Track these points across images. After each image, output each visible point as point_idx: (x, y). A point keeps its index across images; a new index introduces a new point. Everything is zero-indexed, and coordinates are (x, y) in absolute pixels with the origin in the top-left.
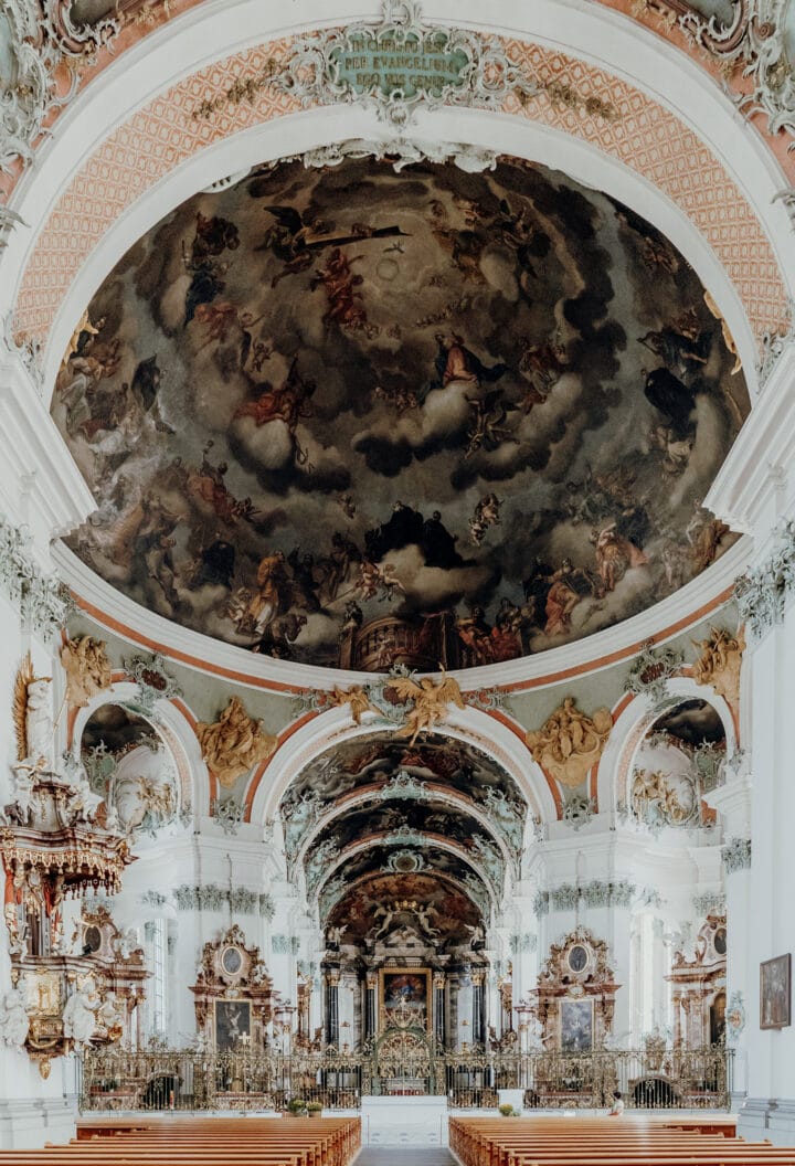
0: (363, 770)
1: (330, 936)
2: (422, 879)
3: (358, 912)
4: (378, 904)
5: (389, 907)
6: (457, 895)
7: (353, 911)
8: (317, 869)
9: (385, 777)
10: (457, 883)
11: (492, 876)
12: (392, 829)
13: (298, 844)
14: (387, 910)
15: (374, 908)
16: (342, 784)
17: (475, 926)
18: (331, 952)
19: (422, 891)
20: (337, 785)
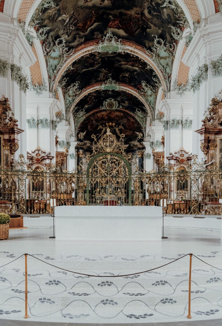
0: (89, 29)
1: (79, 136)
2: (117, 113)
3: (91, 127)
4: (99, 124)
5: (104, 126)
6: (132, 120)
7: (89, 127)
8: (70, 99)
9: (100, 36)
10: (132, 114)
11: (150, 103)
12: (104, 81)
13: (55, 71)
14: (103, 127)
15: (98, 126)
16: (78, 39)
17: (139, 132)
18: (79, 142)
19: (118, 119)
20: (74, 39)
